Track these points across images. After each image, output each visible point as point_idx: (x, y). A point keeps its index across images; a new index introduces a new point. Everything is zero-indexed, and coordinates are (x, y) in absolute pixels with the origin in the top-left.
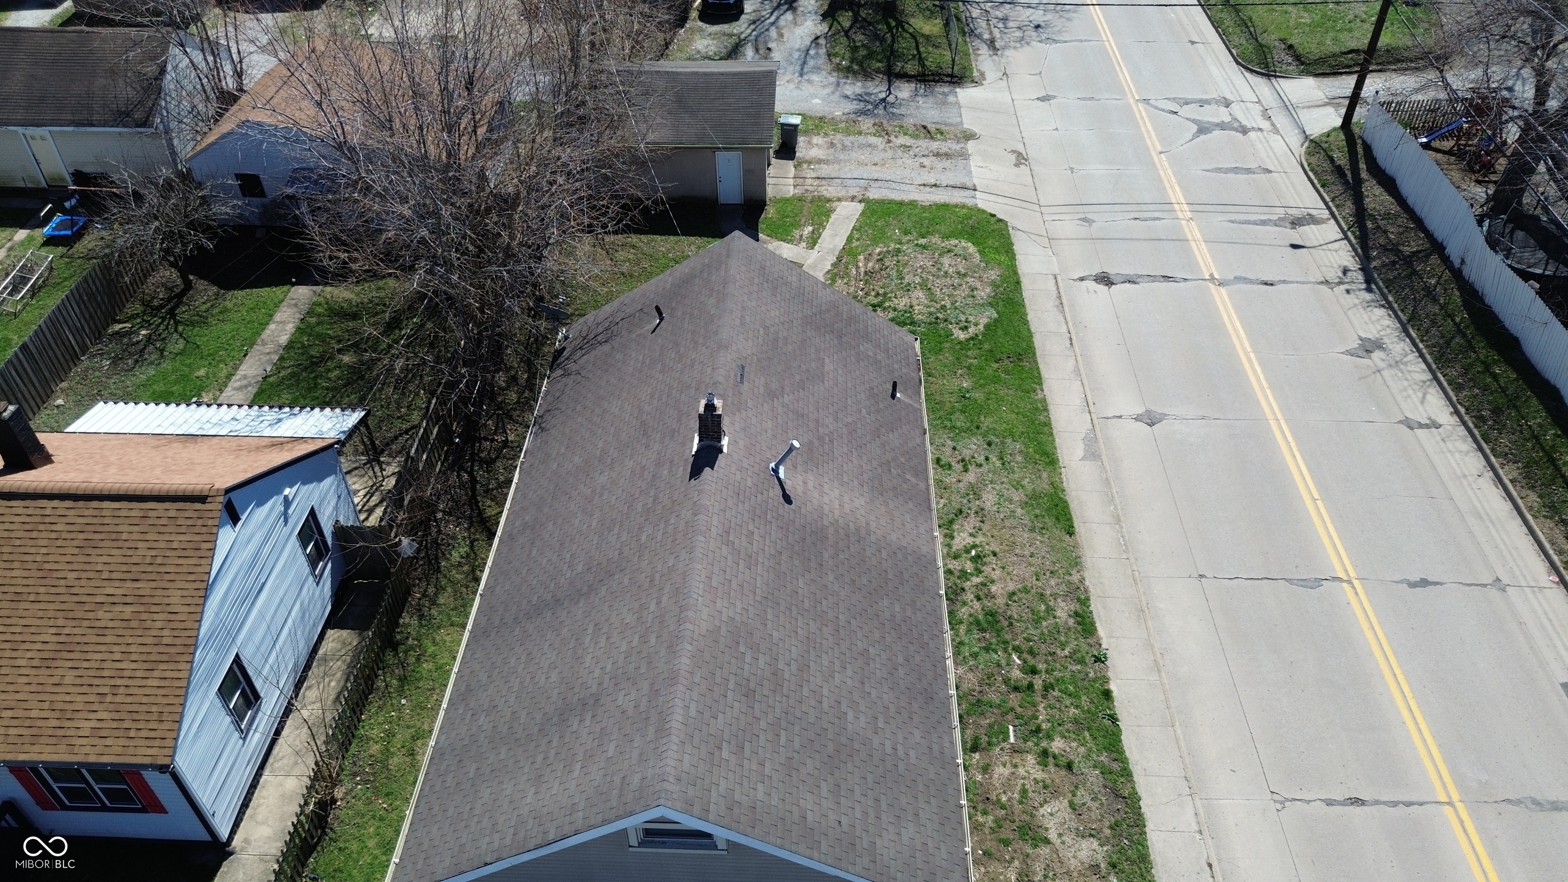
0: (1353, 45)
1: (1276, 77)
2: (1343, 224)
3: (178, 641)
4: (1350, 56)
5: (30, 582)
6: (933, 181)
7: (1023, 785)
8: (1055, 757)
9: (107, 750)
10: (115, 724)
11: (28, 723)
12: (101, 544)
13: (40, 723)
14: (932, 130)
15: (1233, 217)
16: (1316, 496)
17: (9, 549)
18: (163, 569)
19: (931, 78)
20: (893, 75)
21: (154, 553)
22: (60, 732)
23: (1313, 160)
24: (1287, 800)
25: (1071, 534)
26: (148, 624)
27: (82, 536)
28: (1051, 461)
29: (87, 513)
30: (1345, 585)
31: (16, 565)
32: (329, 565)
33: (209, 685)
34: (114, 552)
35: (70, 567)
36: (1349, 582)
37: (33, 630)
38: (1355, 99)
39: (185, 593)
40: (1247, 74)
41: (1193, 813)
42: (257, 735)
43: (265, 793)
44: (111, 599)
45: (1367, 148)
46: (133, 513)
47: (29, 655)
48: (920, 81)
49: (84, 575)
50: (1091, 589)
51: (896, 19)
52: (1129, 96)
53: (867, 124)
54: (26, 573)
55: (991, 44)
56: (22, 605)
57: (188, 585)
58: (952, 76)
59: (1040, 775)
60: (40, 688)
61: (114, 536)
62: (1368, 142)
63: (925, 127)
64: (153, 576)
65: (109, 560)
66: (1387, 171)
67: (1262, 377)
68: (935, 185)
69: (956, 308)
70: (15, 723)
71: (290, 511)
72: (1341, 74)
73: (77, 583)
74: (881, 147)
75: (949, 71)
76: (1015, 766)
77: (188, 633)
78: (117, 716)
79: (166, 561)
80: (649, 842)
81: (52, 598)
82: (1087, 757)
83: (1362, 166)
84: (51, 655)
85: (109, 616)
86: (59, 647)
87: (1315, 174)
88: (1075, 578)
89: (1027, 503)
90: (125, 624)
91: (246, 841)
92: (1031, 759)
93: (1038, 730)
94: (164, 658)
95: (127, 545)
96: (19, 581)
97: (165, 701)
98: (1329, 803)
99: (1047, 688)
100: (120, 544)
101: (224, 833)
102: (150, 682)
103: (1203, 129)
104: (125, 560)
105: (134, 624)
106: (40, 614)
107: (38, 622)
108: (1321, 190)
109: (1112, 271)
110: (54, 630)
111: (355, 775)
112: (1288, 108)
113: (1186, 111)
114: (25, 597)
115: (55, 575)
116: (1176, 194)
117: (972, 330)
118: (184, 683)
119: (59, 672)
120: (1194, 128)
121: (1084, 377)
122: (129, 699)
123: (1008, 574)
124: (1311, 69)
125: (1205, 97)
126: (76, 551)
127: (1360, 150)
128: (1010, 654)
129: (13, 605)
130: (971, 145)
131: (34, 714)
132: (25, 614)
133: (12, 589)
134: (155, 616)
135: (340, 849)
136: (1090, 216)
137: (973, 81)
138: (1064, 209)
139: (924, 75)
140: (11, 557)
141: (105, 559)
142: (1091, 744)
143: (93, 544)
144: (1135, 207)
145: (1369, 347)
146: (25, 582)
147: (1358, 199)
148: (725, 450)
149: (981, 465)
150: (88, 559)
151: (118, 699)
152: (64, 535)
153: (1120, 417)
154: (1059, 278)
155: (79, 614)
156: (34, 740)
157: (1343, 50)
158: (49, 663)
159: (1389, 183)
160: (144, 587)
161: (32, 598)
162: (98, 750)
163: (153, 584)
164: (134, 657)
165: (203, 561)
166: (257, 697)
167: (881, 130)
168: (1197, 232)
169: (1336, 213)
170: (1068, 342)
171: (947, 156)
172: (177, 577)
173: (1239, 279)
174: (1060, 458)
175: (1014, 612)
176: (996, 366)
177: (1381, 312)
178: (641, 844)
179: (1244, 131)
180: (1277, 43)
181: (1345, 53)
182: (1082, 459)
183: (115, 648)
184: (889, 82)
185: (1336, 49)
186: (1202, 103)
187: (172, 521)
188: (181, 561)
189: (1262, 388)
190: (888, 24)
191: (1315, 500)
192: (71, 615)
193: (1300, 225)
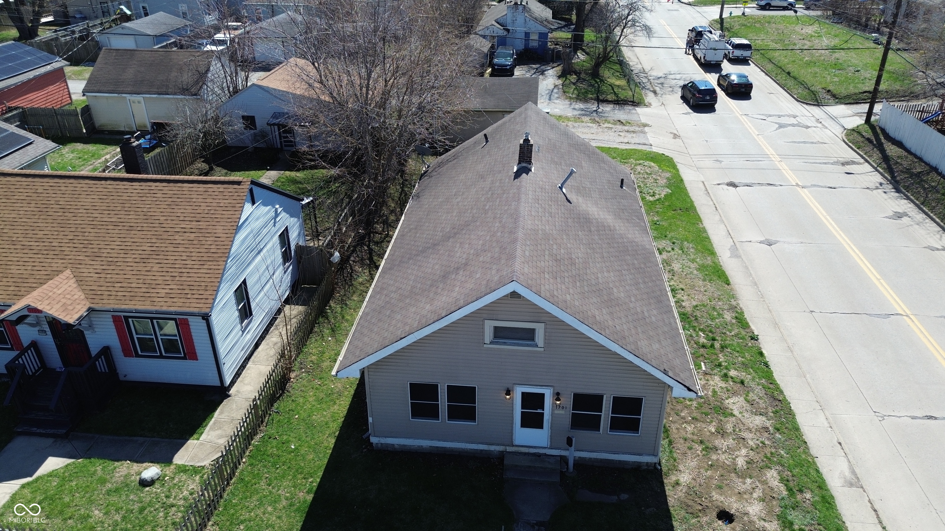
0: (867, 89)
1: (822, 105)
2: (874, 164)
3: (219, 251)
4: (865, 94)
5: (138, 221)
6: (626, 141)
7: (714, 389)
8: (732, 378)
9: (174, 304)
10: (179, 292)
11: (129, 290)
12: (181, 204)
13: (136, 290)
14: (624, 122)
15: (806, 161)
16: (879, 277)
17: (129, 205)
18: (214, 216)
19: (622, 102)
20: (600, 101)
21: (209, 208)
22: (148, 295)
23: (851, 137)
24: (885, 416)
25: (728, 284)
26: (203, 242)
27: (170, 200)
28: (712, 253)
29: (174, 189)
30: (905, 317)
31: (132, 213)
32: (291, 267)
33: (232, 284)
34: (187, 207)
35: (162, 214)
36: (907, 316)
37: (138, 244)
38: (870, 113)
39: (225, 228)
40: (805, 106)
41: (825, 418)
42: (249, 336)
43: (249, 371)
44: (184, 230)
45: (883, 130)
46: (200, 189)
47: (134, 256)
48: (615, 104)
49: (170, 218)
50: (744, 308)
51: (599, 79)
52: (736, 113)
53: (586, 119)
54: (137, 217)
55: (655, 92)
56: (133, 232)
57: (227, 224)
58: (633, 102)
59: (723, 385)
60: (138, 273)
61: (188, 200)
62: (883, 127)
63: (619, 121)
64: (208, 219)
65: (184, 211)
66: (896, 139)
67: (835, 226)
68: (628, 143)
69: (647, 187)
70: (122, 289)
71: (278, 219)
72: (861, 103)
73: (166, 222)
74: (595, 128)
75: (632, 100)
76: (708, 380)
77: (226, 247)
78: (181, 287)
79: (216, 212)
80: (496, 342)
81: (150, 229)
82: (753, 379)
83: (882, 138)
84: (147, 256)
85: (182, 238)
86: (151, 253)
87: (853, 143)
88: (734, 303)
89: (699, 269)
90: (190, 242)
91: (238, 391)
92: (717, 378)
93: (720, 365)
94: (211, 259)
95: (195, 204)
96: (133, 221)
97: (209, 280)
98: (914, 418)
99: (723, 347)
100: (191, 204)
101: (228, 380)
102: (201, 271)
103: (781, 126)
104: (193, 211)
105: (195, 242)
106: (143, 236)
107: (141, 240)
108: (858, 150)
109: (736, 181)
110: (149, 245)
111: (302, 368)
112: (833, 118)
113: (770, 119)
114: (135, 228)
115: (153, 218)
116: (770, 151)
117: (657, 197)
118: (221, 271)
119: (151, 265)
120: (777, 126)
121: (726, 222)
122: (189, 279)
123: (692, 298)
124: (842, 101)
125: (781, 114)
126: (166, 207)
127: (879, 131)
128: (698, 332)
129: (128, 232)
130: (646, 129)
131: (133, 285)
132: (134, 236)
133: (128, 224)
134: (208, 239)
135: (293, 400)
136: (720, 159)
137: (645, 105)
138: (704, 156)
139: (617, 101)
140: (129, 209)
141: (182, 211)
142: (754, 374)
143: (176, 203)
144: (747, 156)
145: (899, 216)
146: (136, 221)
147: (882, 150)
148: (533, 170)
149: (669, 252)
150: (172, 211)
151: (183, 279)
152: (160, 199)
153: (750, 241)
154: (705, 183)
155: (165, 237)
156: (131, 298)
157: (860, 91)
158: (145, 260)
159: (899, 144)
160: (203, 225)
161: (139, 229)
162: (168, 304)
163: (208, 223)
164: (193, 258)
165: (236, 213)
166: (251, 314)
167: (594, 121)
168: (785, 166)
169: (868, 159)
170: (715, 209)
171: (634, 132)
172: (222, 220)
173: (815, 186)
174: (717, 252)
175: (698, 314)
176: (673, 212)
177: (906, 201)
178: (491, 343)
179: (808, 127)
180: (820, 90)
181: (861, 93)
182: (730, 257)
183: (184, 254)
184: (598, 104)
185: (857, 91)
186: (779, 116)
187: (220, 194)
188: (224, 212)
189: (837, 231)
190: (596, 81)
191: (878, 279)
192: (160, 237)
193: (847, 165)
